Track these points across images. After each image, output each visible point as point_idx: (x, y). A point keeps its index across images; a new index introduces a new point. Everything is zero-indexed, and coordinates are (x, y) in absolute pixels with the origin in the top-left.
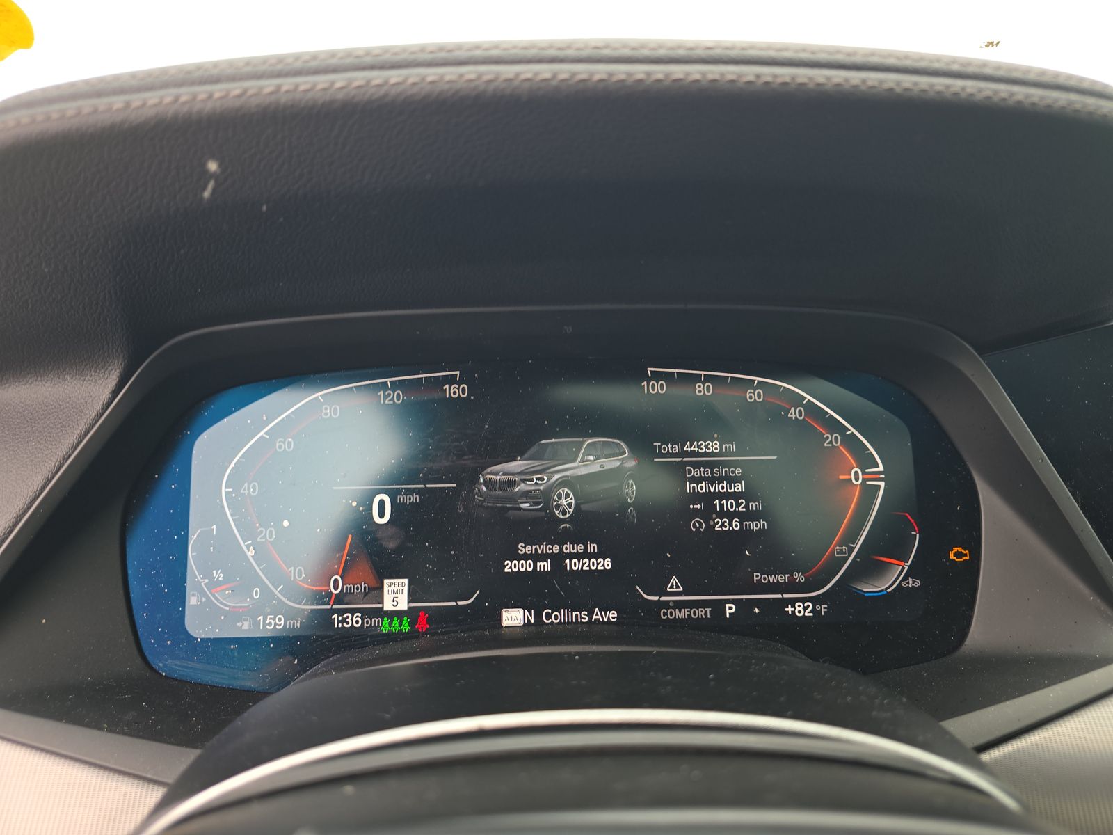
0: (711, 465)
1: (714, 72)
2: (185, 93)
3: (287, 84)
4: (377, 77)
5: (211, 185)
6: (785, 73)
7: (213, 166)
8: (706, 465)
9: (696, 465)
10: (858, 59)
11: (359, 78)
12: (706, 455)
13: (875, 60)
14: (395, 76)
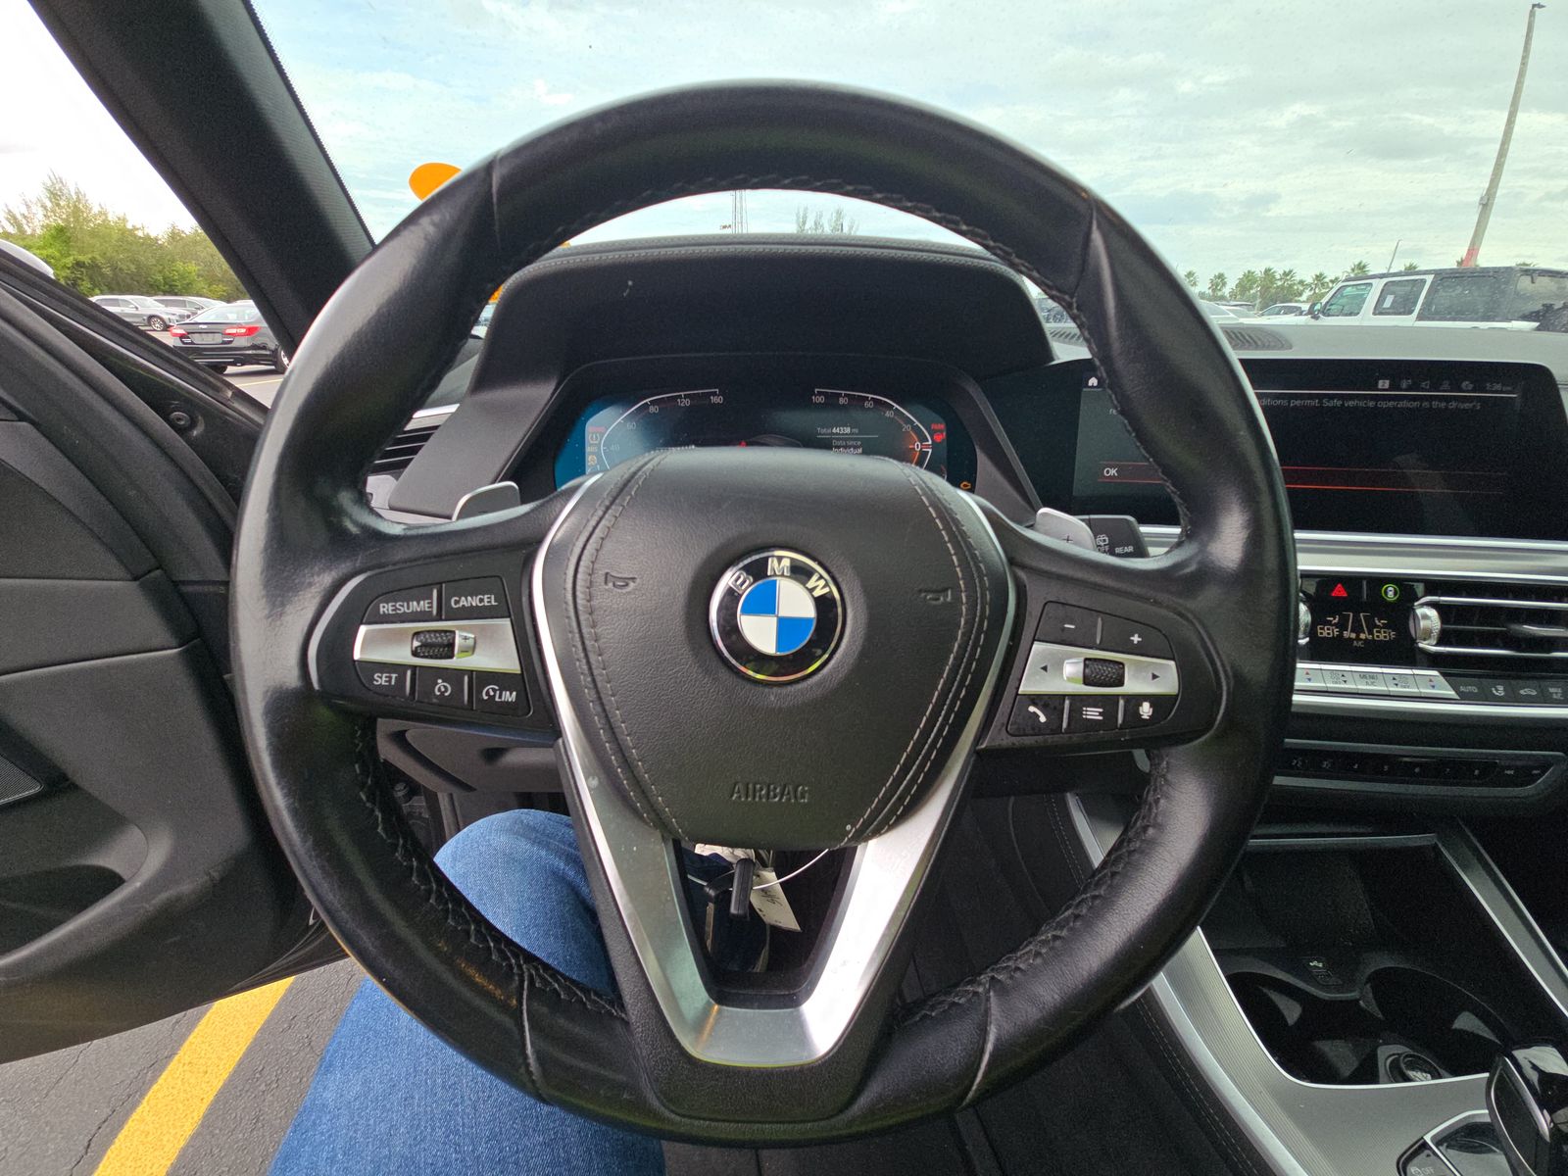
0: (846, 440)
1: (824, 249)
2: (623, 254)
3: (663, 251)
4: (697, 249)
5: (628, 291)
6: (851, 250)
7: (630, 283)
8: (842, 439)
9: (838, 439)
10: (881, 244)
11: (690, 249)
12: (843, 434)
13: (889, 244)
14: (704, 249)
